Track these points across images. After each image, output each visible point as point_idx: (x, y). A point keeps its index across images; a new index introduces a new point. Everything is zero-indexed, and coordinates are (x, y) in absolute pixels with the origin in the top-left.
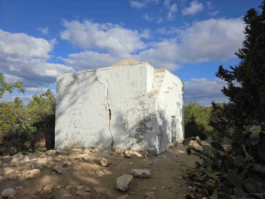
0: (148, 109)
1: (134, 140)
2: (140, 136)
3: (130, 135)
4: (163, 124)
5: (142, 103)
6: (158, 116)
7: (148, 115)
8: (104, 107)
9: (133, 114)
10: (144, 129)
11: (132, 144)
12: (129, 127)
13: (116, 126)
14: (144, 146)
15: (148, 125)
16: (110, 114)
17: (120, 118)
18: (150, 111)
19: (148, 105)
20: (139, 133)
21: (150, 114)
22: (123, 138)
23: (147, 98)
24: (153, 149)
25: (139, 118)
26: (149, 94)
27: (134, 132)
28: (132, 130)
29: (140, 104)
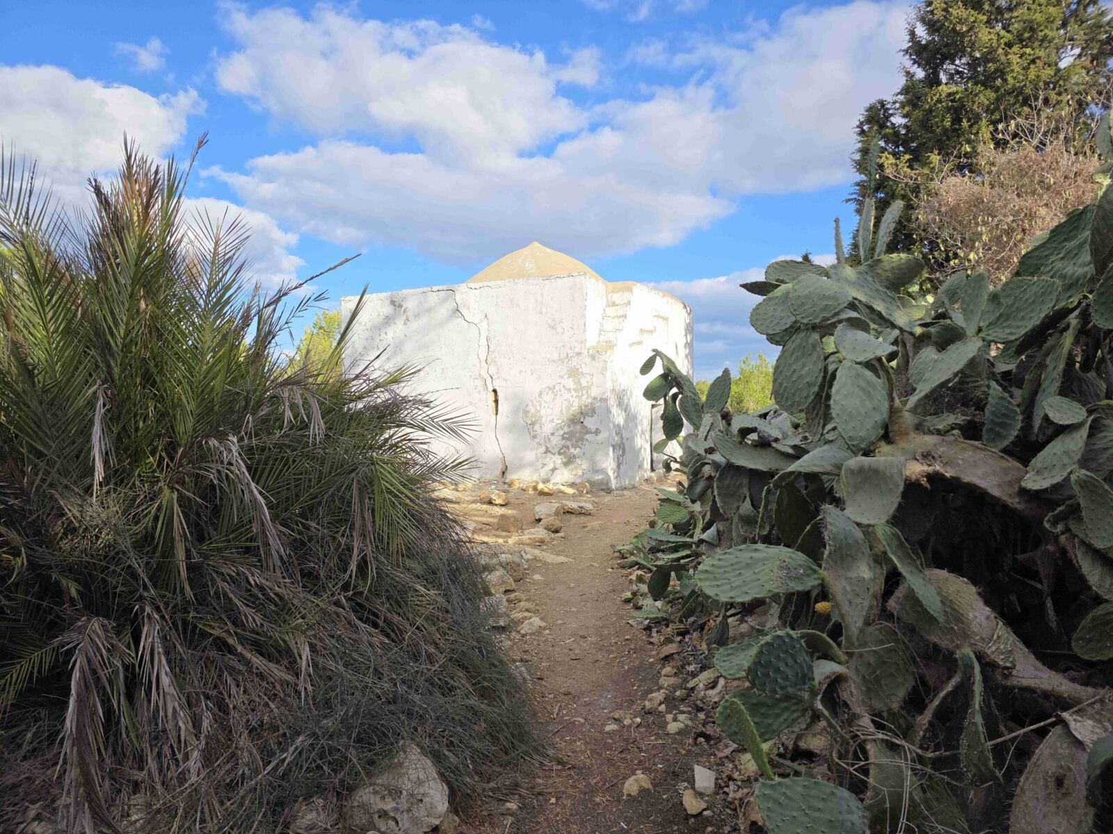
0: (589, 388)
1: (558, 460)
2: (572, 450)
3: (547, 448)
4: (626, 421)
5: (574, 373)
6: (612, 402)
7: (590, 400)
8: (480, 383)
9: (554, 399)
10: (581, 433)
11: (554, 470)
12: (544, 429)
13: (511, 428)
14: (580, 473)
15: (590, 423)
16: (496, 401)
17: (521, 409)
18: (595, 392)
19: (588, 378)
20: (569, 443)
21: (595, 398)
22: (530, 456)
23: (588, 360)
24: (600, 477)
25: (568, 408)
26: (591, 352)
27: (556, 441)
28: (552, 438)
29: (570, 376)
